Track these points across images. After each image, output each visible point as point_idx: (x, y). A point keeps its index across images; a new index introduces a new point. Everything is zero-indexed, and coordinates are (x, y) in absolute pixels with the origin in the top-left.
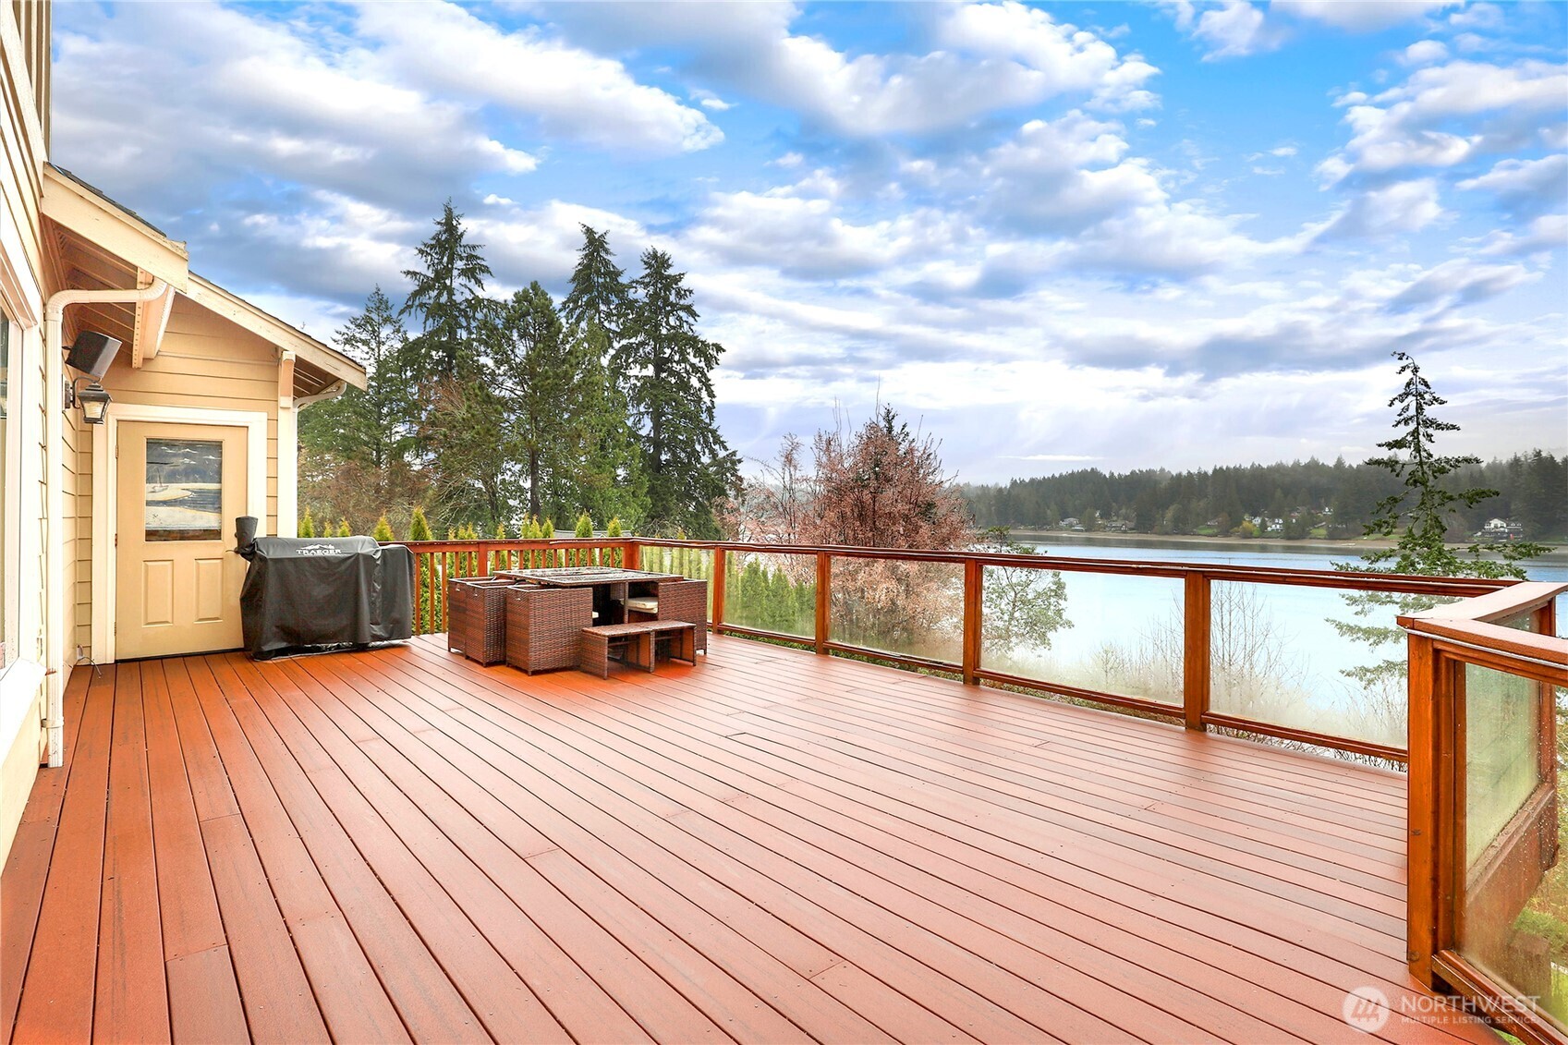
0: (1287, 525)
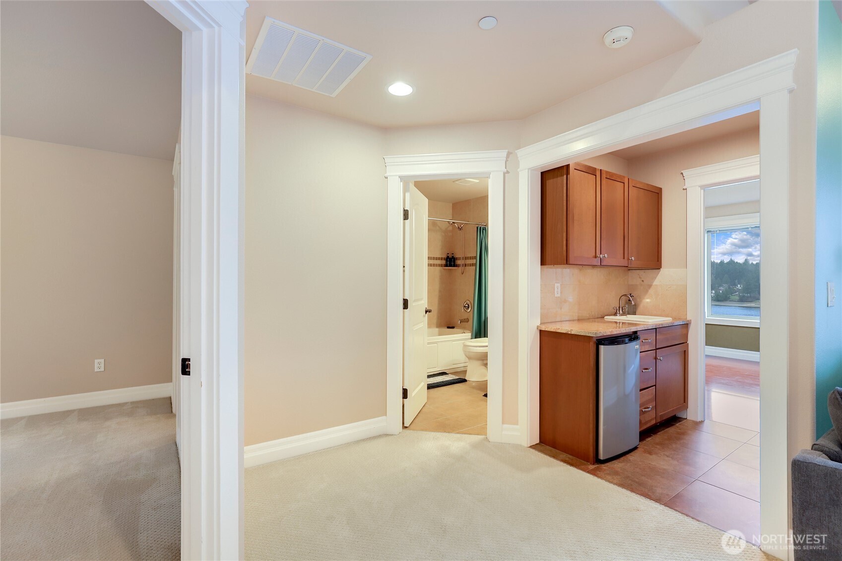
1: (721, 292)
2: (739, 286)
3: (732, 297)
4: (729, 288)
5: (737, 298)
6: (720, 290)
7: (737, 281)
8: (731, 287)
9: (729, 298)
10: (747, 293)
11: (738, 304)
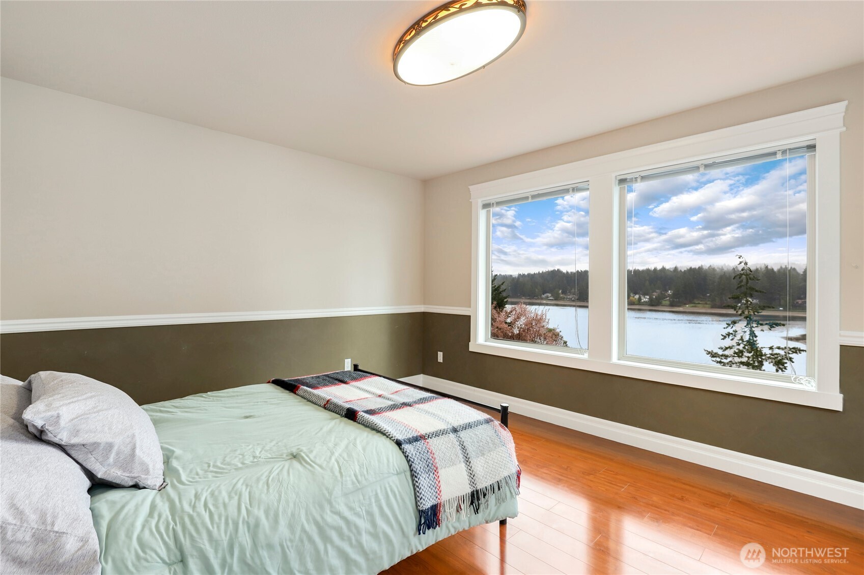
0: (651, 299)
1: (654, 297)
2: (670, 291)
3: (664, 302)
4: (662, 294)
5: (668, 303)
6: (653, 295)
7: (667, 287)
8: (663, 292)
9: (661, 303)
10: (676, 298)
11: (670, 308)
